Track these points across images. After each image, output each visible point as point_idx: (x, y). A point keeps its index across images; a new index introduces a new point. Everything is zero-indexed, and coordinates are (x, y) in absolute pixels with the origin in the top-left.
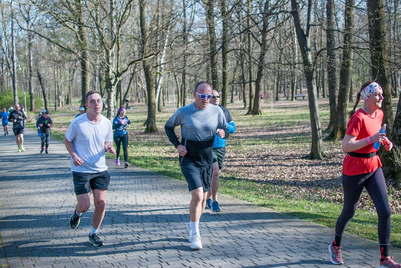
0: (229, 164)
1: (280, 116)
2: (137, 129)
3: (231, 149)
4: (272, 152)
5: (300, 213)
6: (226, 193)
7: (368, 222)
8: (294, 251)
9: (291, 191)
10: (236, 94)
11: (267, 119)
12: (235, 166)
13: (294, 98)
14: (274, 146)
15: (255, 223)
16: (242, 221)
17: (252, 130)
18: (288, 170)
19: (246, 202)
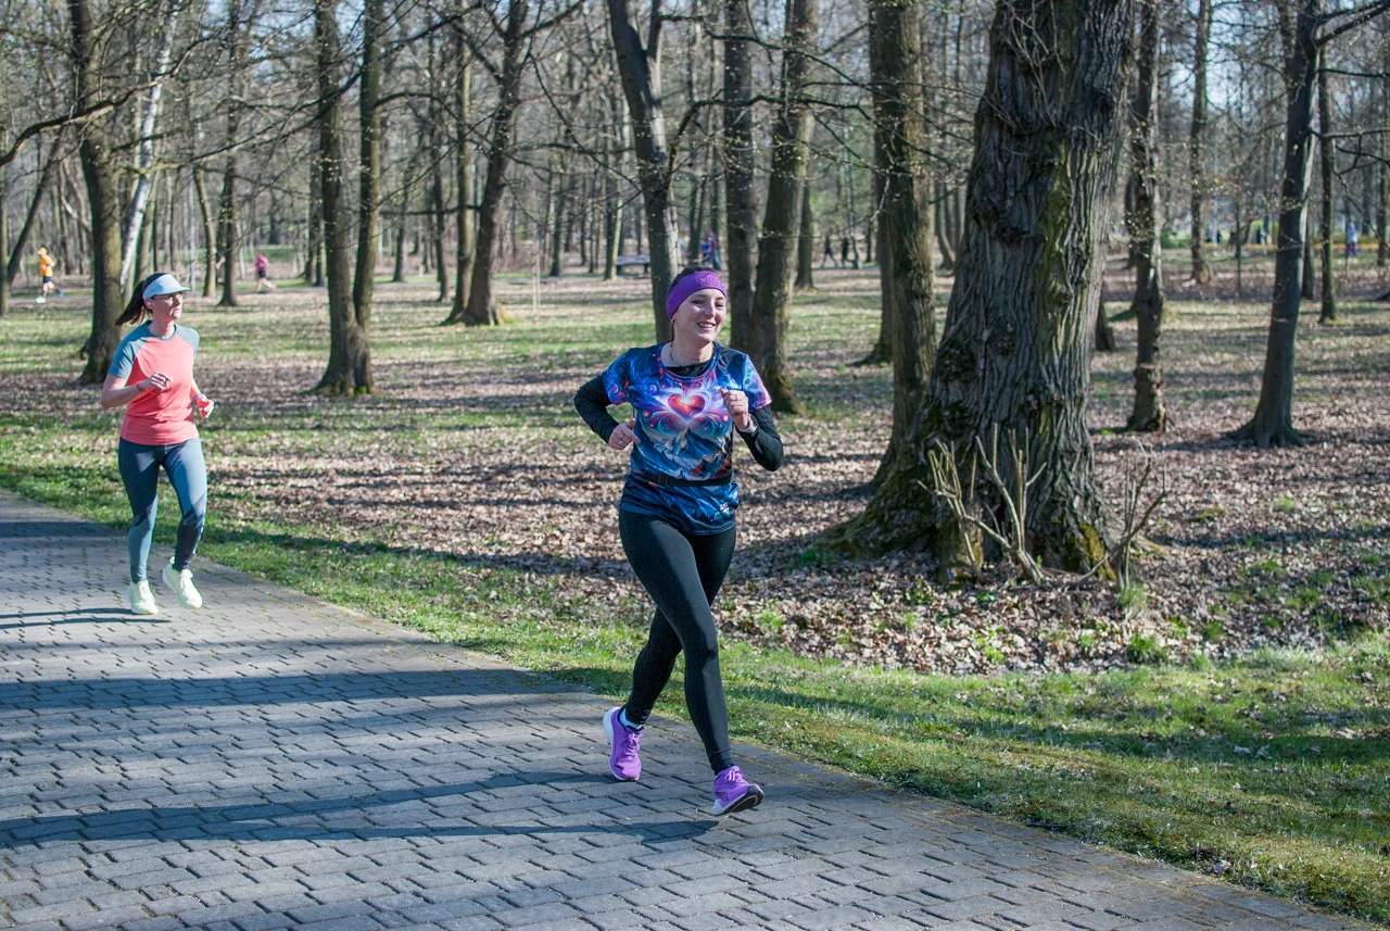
0: (369, 495)
1: (560, 329)
2: (55, 370)
3: (382, 443)
4: (524, 457)
5: (597, 672)
6: (347, 599)
7: (832, 703)
8: (563, 807)
9: (581, 594)
10: (415, 252)
11: (517, 340)
12: (391, 504)
13: (614, 270)
14: (534, 436)
15: (437, 709)
16: (391, 701)
17: (461, 376)
18: (575, 520)
19: (413, 633)
